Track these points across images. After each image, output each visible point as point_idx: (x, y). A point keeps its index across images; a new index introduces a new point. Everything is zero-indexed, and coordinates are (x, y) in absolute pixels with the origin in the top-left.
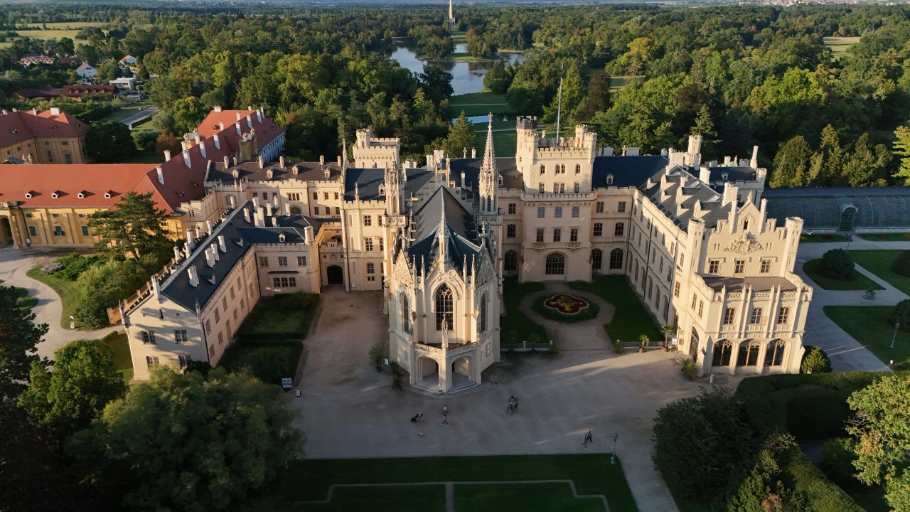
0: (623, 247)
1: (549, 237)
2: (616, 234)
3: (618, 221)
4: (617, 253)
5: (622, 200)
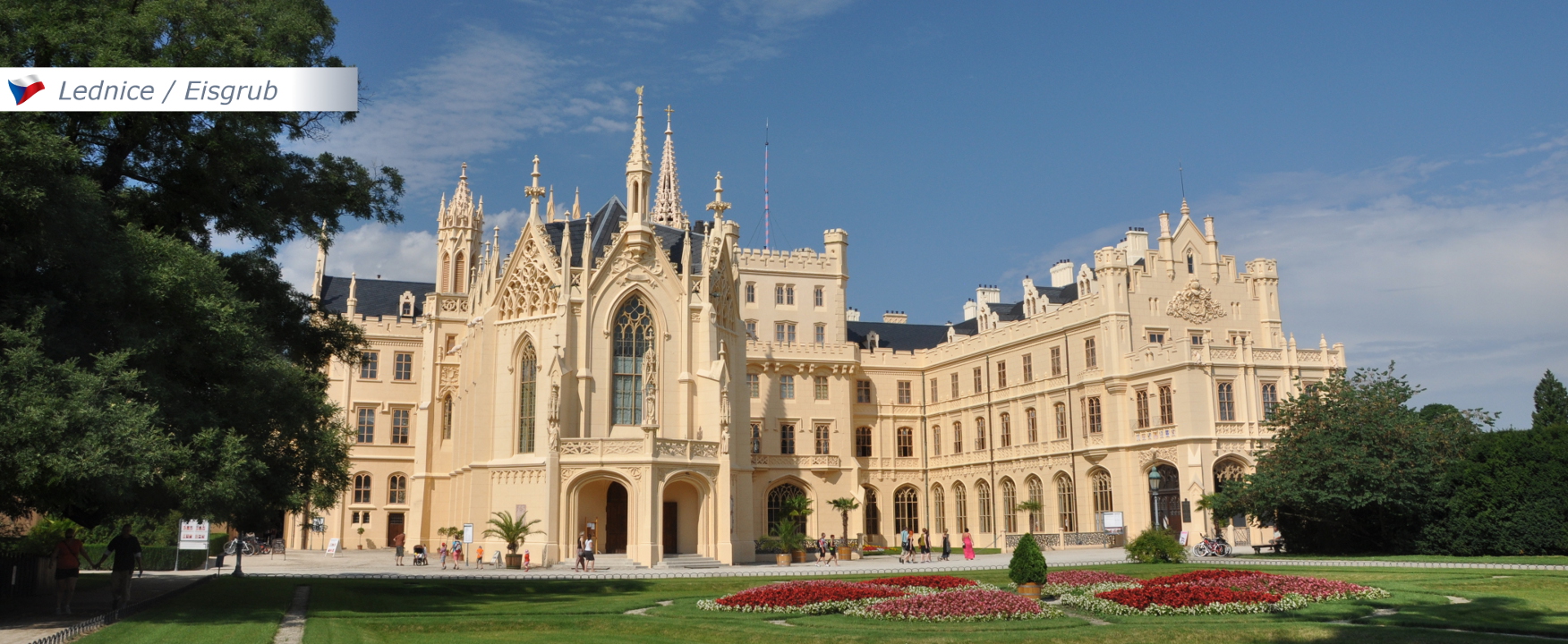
0: (916, 483)
2: (899, 454)
3: (901, 424)
4: (906, 497)
5: (904, 378)
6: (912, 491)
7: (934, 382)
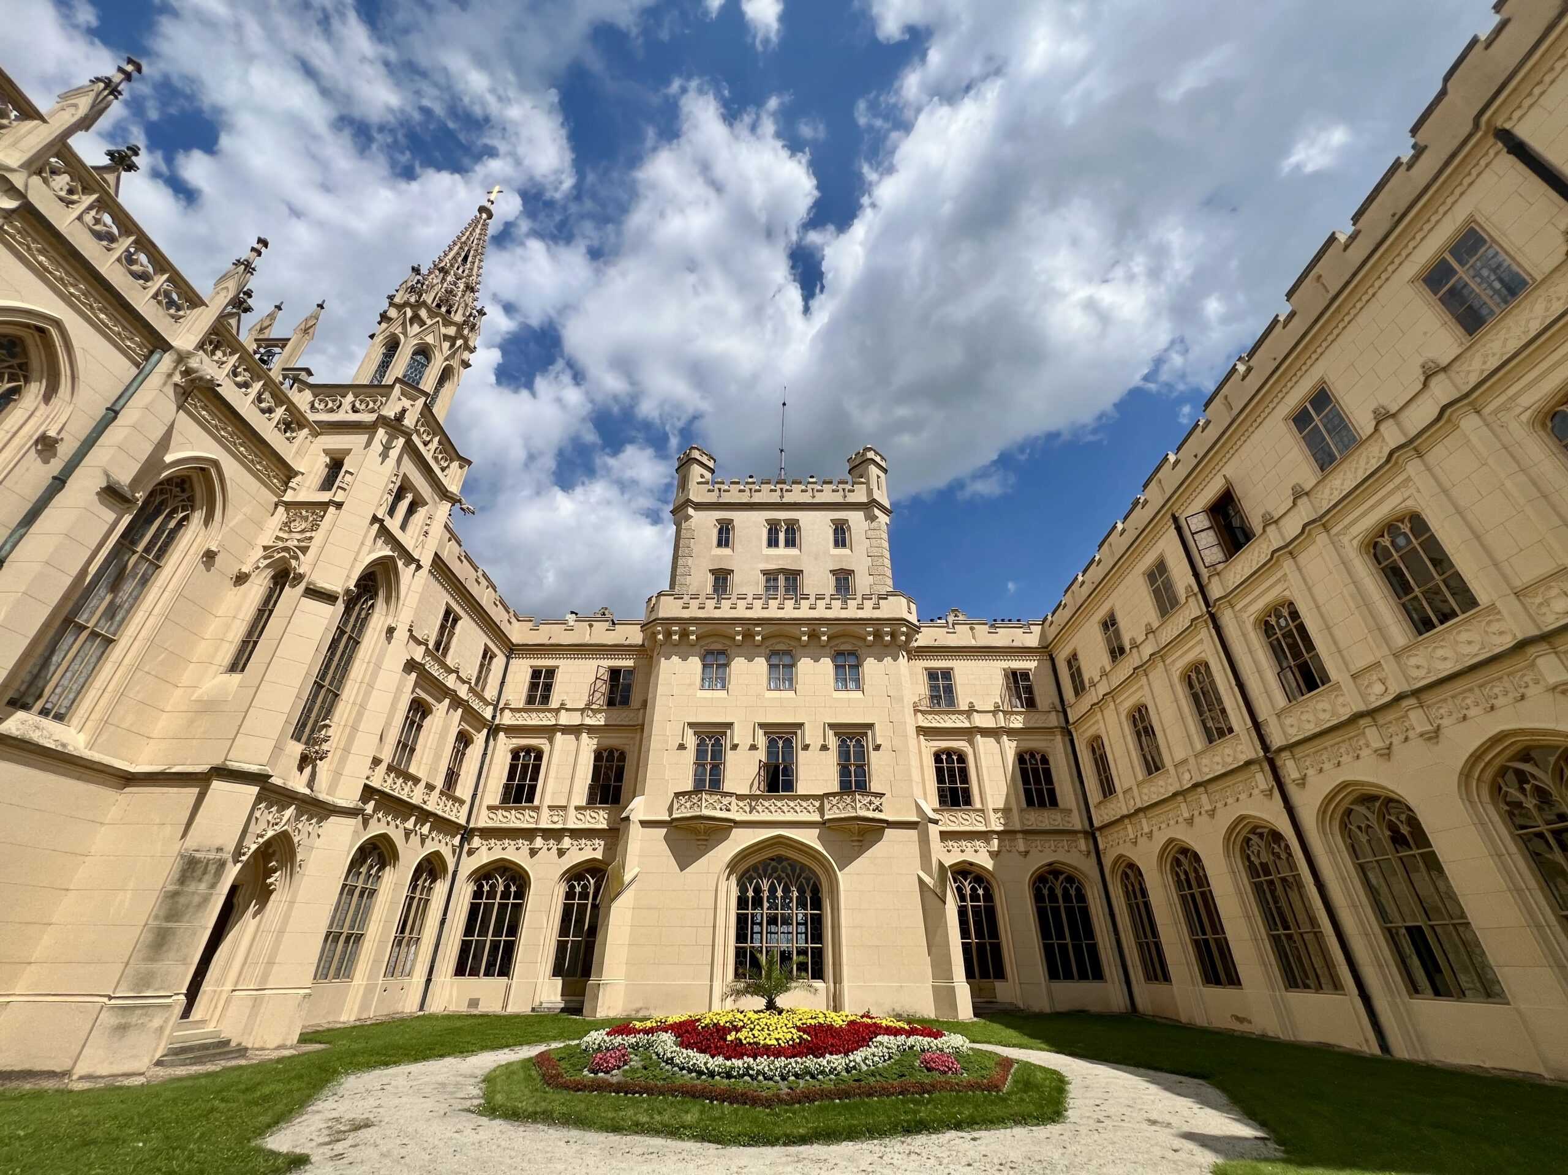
0: (1076, 858)
1: (745, 767)
2: (1030, 802)
3: (1025, 744)
4: (1059, 892)
6: (1070, 879)
7: (1073, 660)
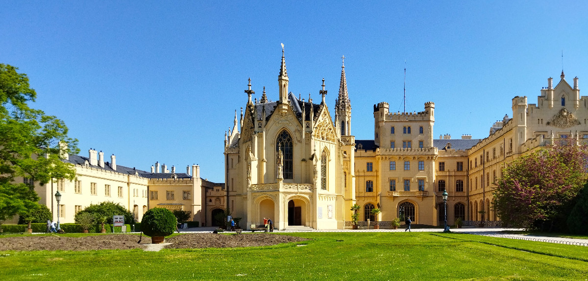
0: (464, 201)
1: (400, 187)
2: (457, 191)
3: (458, 179)
4: (459, 207)
5: (460, 160)
6: (462, 205)
7: (471, 162)
